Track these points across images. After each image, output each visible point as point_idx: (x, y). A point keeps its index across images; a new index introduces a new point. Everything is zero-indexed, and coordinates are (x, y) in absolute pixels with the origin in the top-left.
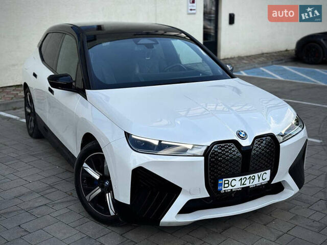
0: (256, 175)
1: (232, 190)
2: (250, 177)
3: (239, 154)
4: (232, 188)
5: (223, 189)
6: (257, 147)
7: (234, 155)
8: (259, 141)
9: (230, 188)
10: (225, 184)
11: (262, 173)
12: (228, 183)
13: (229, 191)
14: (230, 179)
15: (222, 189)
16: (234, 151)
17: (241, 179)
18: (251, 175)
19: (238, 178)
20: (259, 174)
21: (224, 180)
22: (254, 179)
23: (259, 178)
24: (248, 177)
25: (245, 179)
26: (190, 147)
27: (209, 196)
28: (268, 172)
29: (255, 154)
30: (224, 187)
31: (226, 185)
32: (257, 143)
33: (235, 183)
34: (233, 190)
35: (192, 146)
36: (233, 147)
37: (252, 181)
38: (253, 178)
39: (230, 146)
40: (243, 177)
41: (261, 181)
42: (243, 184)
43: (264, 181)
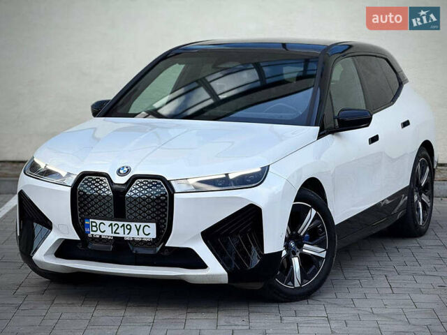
0: (133, 224)
1: (100, 236)
2: (123, 225)
3: (110, 193)
4: (101, 234)
5: (92, 233)
6: (136, 189)
7: (104, 192)
8: (141, 183)
9: (99, 233)
10: (92, 226)
11: (143, 224)
12: (96, 226)
13: (98, 236)
14: (98, 222)
15: (89, 233)
16: (105, 187)
17: (111, 224)
18: (126, 223)
19: (108, 223)
20: (138, 224)
21: (91, 220)
22: (130, 229)
23: (138, 230)
24: (120, 224)
25: (117, 226)
26: (64, 174)
27: (79, 239)
28: (153, 226)
29: (130, 197)
30: (92, 231)
31: (94, 229)
32: (137, 184)
33: (105, 229)
34: (103, 237)
35: (66, 173)
36: (105, 183)
37: (127, 231)
38: (129, 227)
39: (102, 180)
40: (114, 223)
41: (142, 235)
42: (115, 233)
43: (146, 237)
